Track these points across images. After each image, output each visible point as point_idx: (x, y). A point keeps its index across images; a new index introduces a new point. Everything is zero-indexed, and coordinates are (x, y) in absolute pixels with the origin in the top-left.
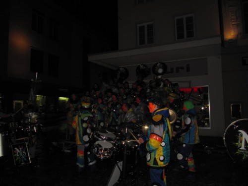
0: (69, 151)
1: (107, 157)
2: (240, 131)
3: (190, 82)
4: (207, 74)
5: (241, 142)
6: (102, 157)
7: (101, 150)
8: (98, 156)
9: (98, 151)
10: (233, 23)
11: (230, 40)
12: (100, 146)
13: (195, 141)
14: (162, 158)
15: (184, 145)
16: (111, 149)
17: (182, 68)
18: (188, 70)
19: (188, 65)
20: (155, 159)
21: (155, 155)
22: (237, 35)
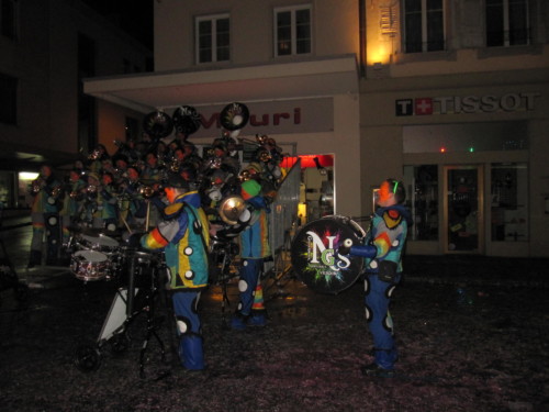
0: (38, 286)
1: (97, 278)
2: (309, 233)
3: (295, 145)
4: (332, 130)
5: (312, 251)
6: (87, 278)
7: (86, 265)
8: (78, 276)
9: (78, 269)
10: (385, 31)
11: (376, 64)
12: (82, 258)
13: (262, 252)
14: (189, 274)
15: (246, 263)
16: (103, 263)
17: (286, 116)
18: (297, 121)
19: (297, 111)
20: (178, 276)
21: (177, 269)
22: (391, 56)
